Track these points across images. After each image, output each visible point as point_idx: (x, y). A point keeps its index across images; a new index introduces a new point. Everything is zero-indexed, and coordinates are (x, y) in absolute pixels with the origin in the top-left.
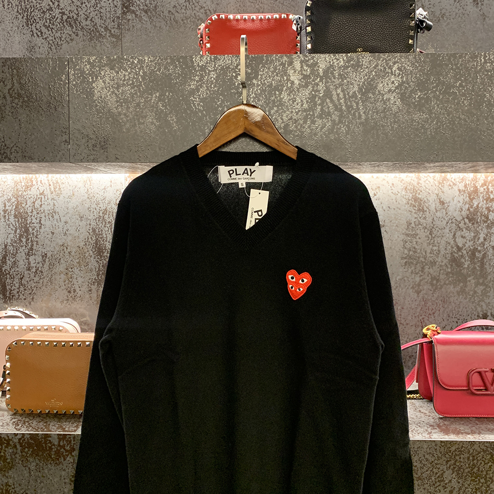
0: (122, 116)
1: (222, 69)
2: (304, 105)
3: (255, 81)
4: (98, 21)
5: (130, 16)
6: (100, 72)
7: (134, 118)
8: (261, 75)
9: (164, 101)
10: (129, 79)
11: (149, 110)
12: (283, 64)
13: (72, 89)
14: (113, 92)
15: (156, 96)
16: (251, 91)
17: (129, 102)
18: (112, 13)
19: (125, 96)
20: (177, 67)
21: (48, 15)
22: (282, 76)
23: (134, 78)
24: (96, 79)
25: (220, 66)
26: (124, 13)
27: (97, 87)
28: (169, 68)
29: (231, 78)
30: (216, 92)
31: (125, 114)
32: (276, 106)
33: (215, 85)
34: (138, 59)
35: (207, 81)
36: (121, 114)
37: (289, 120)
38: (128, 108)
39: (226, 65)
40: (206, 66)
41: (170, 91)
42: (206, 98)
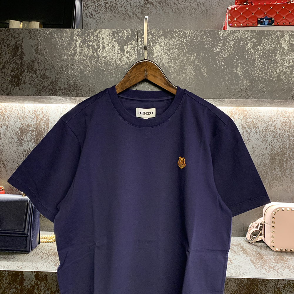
0: (172, 69)
1: (238, 39)
2: (291, 63)
3: (259, 47)
4: (128, 8)
5: (149, 6)
6: (158, 39)
7: (179, 70)
8: (263, 43)
9: (199, 59)
10: (177, 44)
11: (189, 65)
12: (278, 37)
13: (139, 50)
14: (166, 53)
15: (194, 56)
16: (256, 53)
17: (176, 59)
18: (137, 4)
19: (174, 55)
20: (208, 37)
21: (97, 4)
22: (277, 44)
23: (180, 44)
24: (155, 44)
25: (236, 37)
26: (145, 4)
27: (156, 49)
28: (203, 38)
29: (244, 45)
30: (233, 53)
31: (173, 67)
32: (272, 63)
33: (233, 49)
34: (183, 31)
35: (228, 47)
36: (171, 67)
37: (281, 72)
38: (175, 63)
39: (240, 36)
40: (227, 37)
41: (203, 53)
42: (227, 58)
